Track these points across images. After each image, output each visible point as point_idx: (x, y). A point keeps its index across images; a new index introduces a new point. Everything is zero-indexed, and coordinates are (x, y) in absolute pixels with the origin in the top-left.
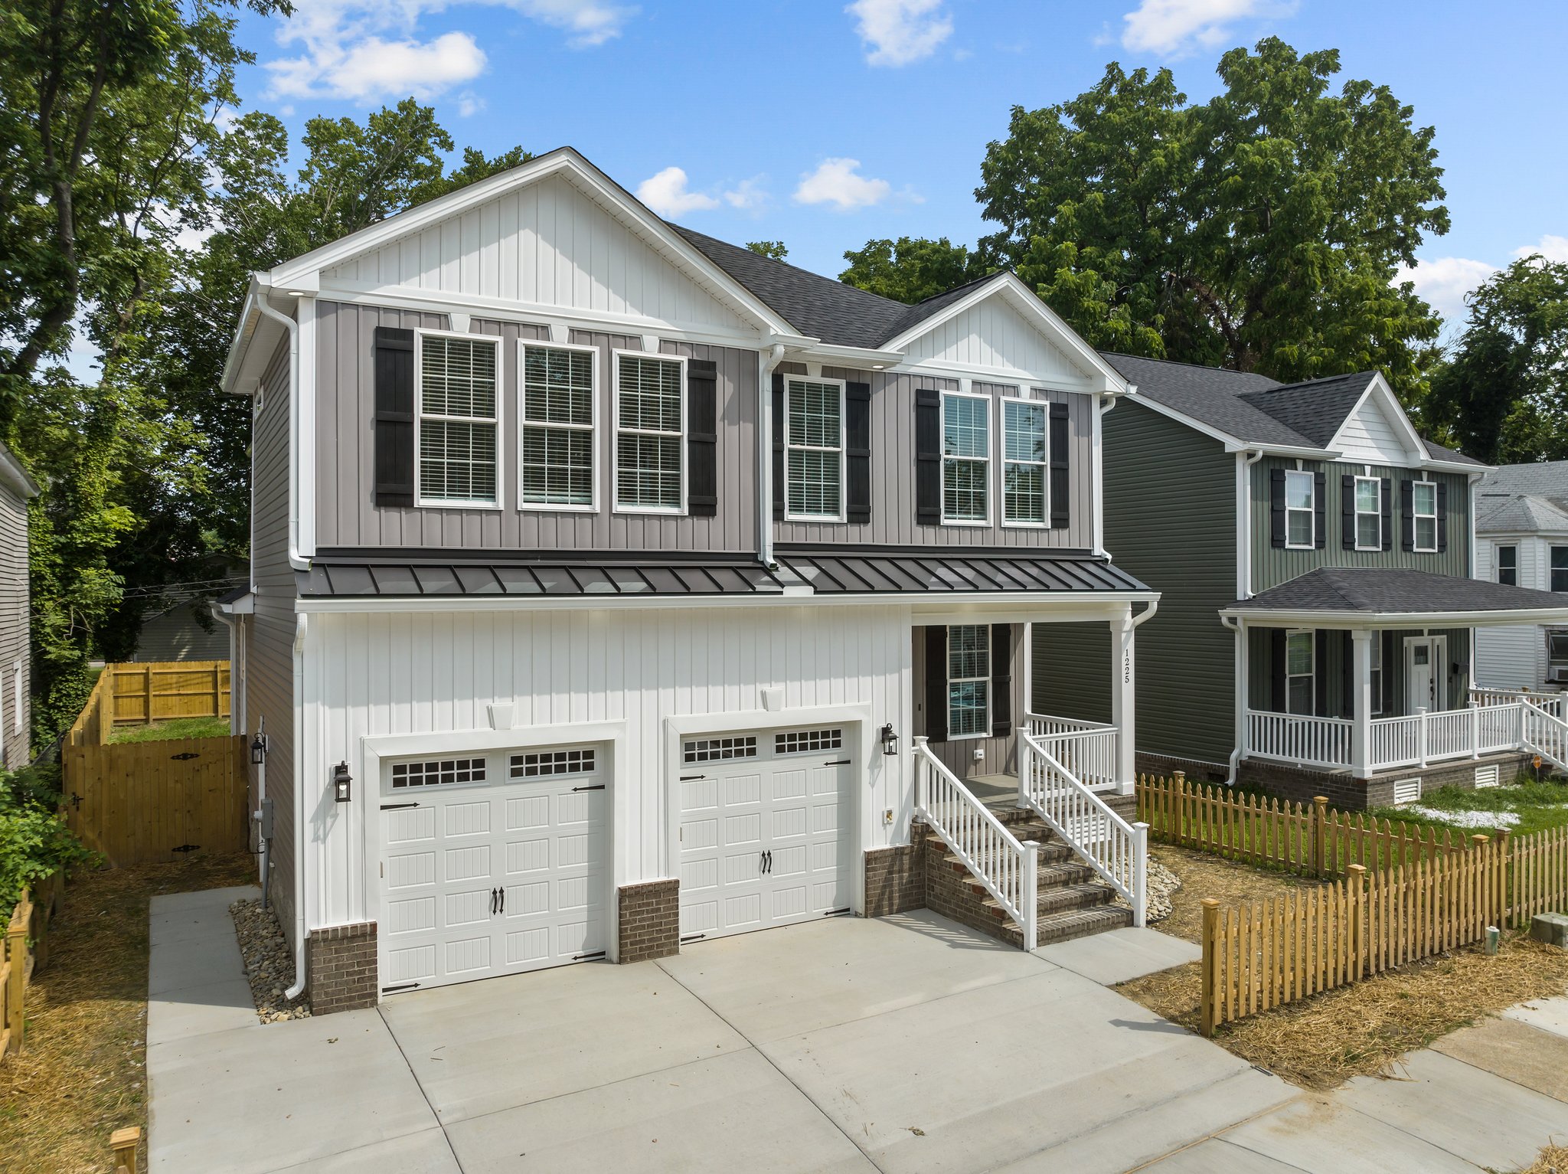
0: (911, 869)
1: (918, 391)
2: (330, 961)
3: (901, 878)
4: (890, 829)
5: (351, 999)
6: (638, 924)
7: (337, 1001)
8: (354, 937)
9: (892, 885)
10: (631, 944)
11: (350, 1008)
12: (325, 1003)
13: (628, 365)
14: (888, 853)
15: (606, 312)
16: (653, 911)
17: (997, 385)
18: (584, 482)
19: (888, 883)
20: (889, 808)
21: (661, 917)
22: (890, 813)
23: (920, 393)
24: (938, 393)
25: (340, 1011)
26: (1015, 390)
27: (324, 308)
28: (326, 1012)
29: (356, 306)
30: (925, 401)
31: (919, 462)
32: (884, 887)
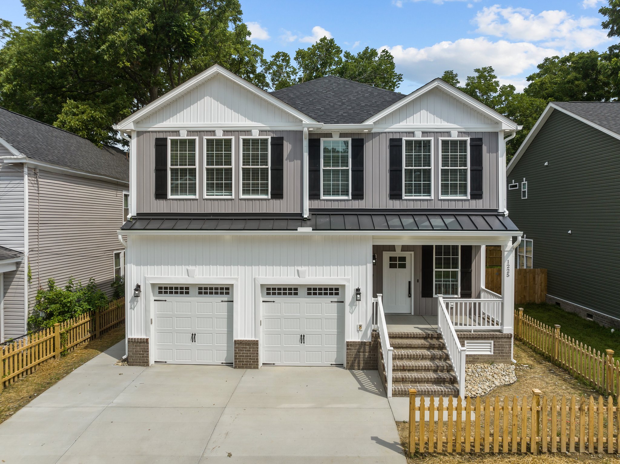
0: (370, 352)
1: (390, 139)
2: (134, 349)
3: (365, 355)
4: (361, 333)
5: (140, 362)
6: (241, 354)
7: (136, 362)
8: (141, 342)
9: (359, 358)
10: (239, 362)
11: (140, 365)
12: (132, 362)
13: (246, 142)
14: (357, 343)
15: (237, 123)
16: (248, 351)
17: (437, 132)
18: (228, 187)
19: (357, 356)
20: (360, 323)
21: (251, 353)
22: (360, 326)
23: (391, 140)
24: (402, 139)
25: (136, 366)
26: (449, 134)
27: (139, 134)
28: (133, 365)
29: (149, 132)
30: (395, 143)
31: (391, 171)
32: (355, 358)
